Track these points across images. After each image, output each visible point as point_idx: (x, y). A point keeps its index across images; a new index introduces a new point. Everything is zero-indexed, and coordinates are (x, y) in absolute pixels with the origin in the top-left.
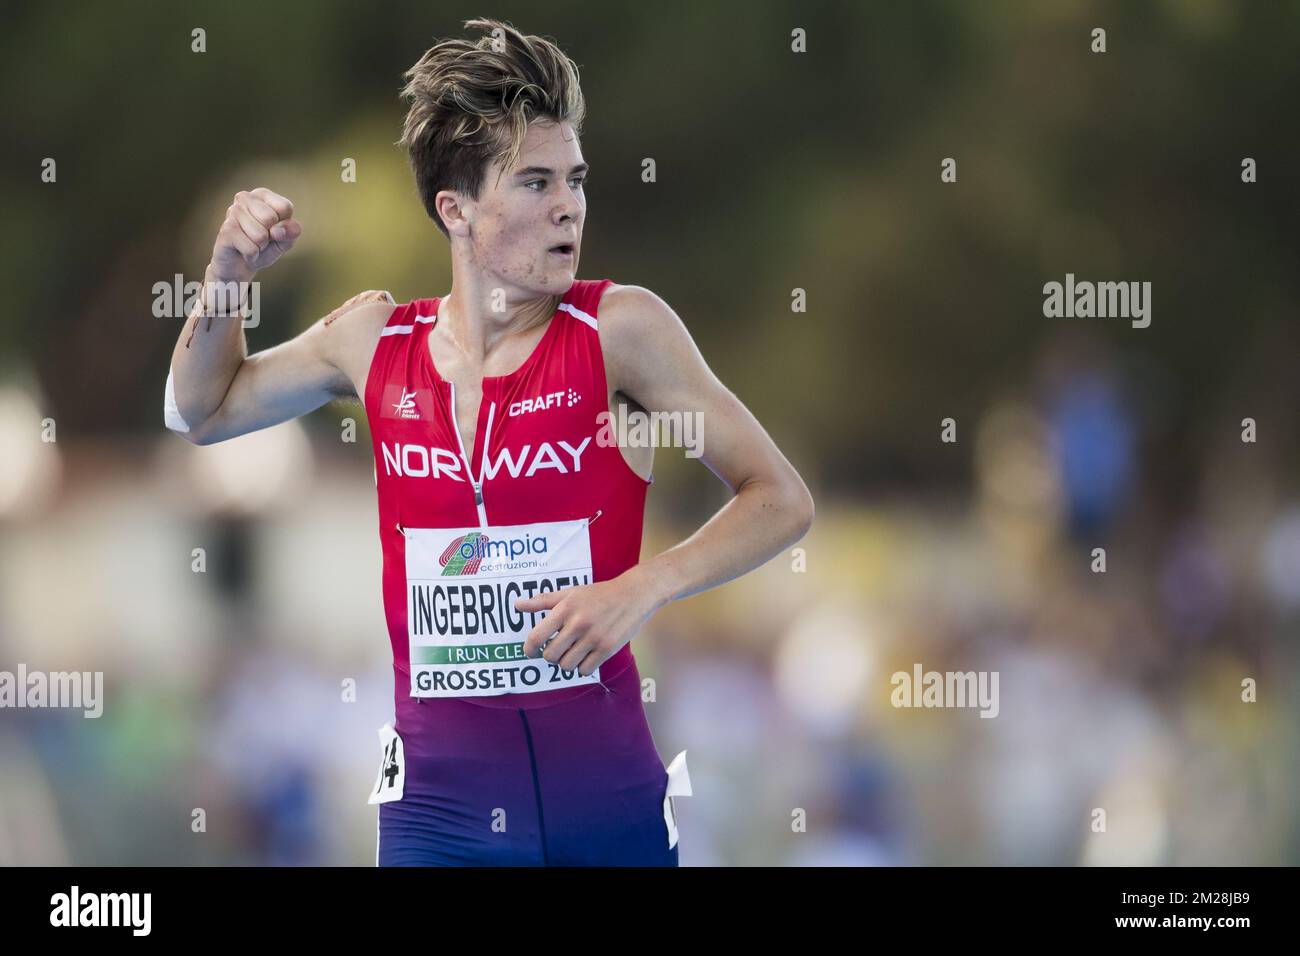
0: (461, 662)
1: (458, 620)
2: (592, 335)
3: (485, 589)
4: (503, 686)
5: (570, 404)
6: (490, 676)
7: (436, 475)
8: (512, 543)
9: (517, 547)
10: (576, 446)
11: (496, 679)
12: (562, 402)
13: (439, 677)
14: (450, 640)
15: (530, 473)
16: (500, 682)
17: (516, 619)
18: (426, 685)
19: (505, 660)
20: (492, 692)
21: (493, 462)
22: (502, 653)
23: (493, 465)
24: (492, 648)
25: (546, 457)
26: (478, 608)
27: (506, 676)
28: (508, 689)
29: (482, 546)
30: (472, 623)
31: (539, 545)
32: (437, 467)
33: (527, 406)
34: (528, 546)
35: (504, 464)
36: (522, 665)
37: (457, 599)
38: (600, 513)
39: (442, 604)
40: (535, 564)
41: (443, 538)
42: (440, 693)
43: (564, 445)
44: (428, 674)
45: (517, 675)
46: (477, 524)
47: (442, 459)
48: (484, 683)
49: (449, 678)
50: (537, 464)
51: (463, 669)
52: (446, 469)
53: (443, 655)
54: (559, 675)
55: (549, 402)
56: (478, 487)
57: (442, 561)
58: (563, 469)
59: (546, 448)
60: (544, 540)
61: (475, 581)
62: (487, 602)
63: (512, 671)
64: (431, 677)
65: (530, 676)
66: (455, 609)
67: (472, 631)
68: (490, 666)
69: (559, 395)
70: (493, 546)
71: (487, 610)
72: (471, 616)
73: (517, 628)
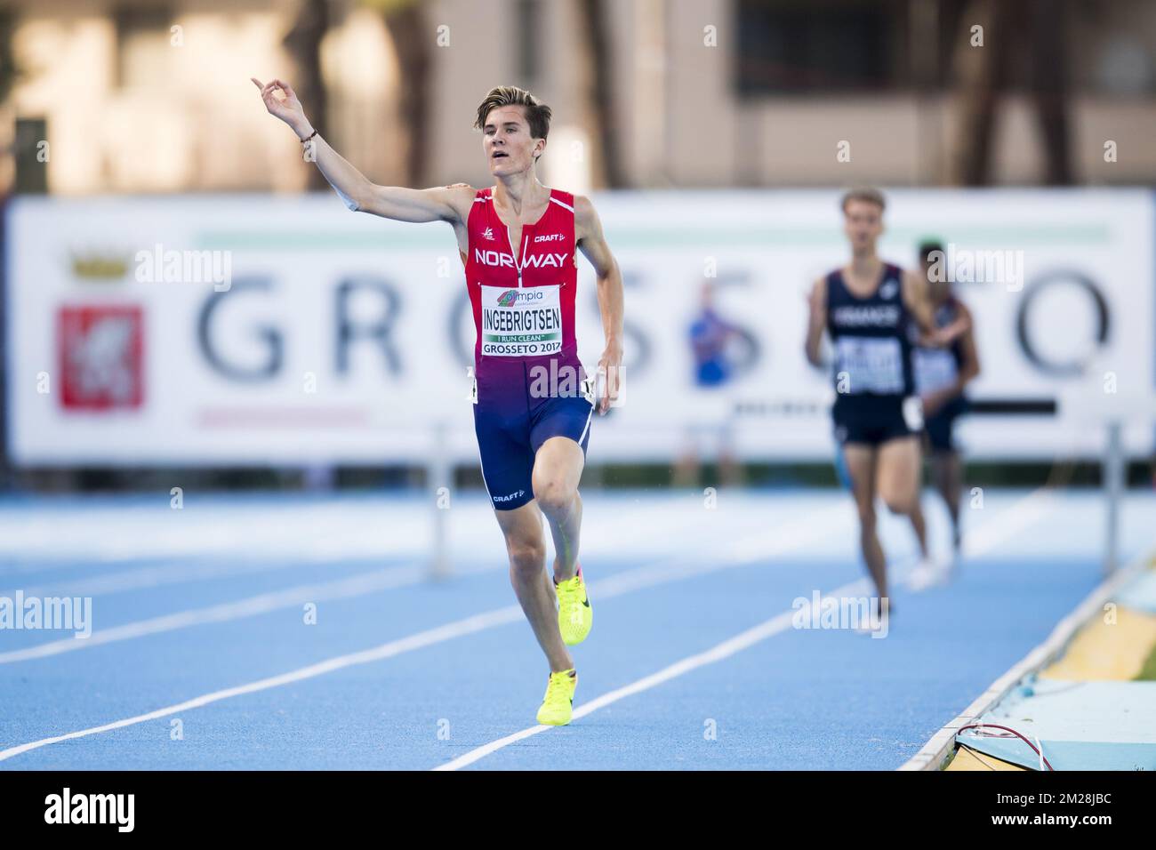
0: (504, 342)
1: (504, 325)
2: (571, 215)
3: (516, 313)
4: (522, 352)
5: (560, 239)
6: (516, 348)
7: (502, 265)
8: (528, 294)
9: (530, 296)
10: (562, 256)
11: (519, 349)
12: (557, 239)
13: (494, 347)
14: (499, 333)
15: (543, 265)
16: (520, 351)
17: (528, 325)
18: (488, 350)
19: (523, 342)
20: (517, 355)
21: (527, 260)
22: (521, 339)
23: (527, 261)
24: (518, 337)
25: (550, 260)
26: (513, 321)
27: (523, 349)
28: (524, 354)
29: (516, 295)
30: (510, 327)
31: (540, 295)
32: (502, 261)
33: (542, 239)
34: (535, 296)
35: (532, 261)
36: (530, 344)
37: (504, 316)
38: (565, 283)
39: (497, 318)
40: (537, 303)
41: (500, 291)
42: (494, 354)
43: (557, 255)
45: (528, 348)
46: (517, 286)
47: (504, 258)
48: (513, 351)
49: (498, 348)
50: (546, 262)
51: (505, 345)
52: (506, 262)
53: (496, 339)
54: (545, 349)
55: (552, 238)
56: (520, 270)
57: (499, 300)
58: (556, 265)
59: (550, 256)
60: (542, 293)
61: (512, 310)
62: (517, 318)
63: (526, 347)
64: (490, 347)
65: (533, 349)
66: (503, 320)
67: (509, 329)
68: (516, 344)
69: (556, 236)
70: (522, 296)
71: (517, 321)
72: (509, 323)
73: (528, 329)
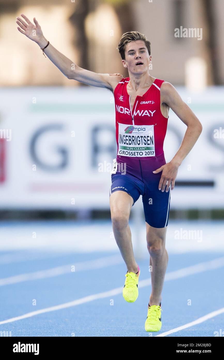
0: (128, 150)
1: (128, 142)
3: (133, 137)
4: (136, 155)
5: (152, 103)
6: (133, 153)
7: (125, 113)
8: (139, 128)
9: (140, 129)
10: (152, 112)
11: (134, 154)
12: (151, 103)
13: (124, 152)
14: (126, 145)
15: (143, 115)
16: (135, 154)
17: (139, 143)
18: (121, 153)
19: (136, 150)
20: (133, 156)
21: (136, 112)
22: (136, 149)
23: (136, 113)
24: (134, 148)
25: (146, 113)
26: (132, 140)
27: (136, 154)
28: (137, 156)
29: (133, 128)
30: (130, 143)
31: (144, 129)
32: (125, 111)
33: (144, 103)
34: (142, 129)
35: (138, 113)
36: (139, 151)
37: (127, 138)
38: (156, 124)
39: (125, 138)
40: (143, 133)
41: (126, 126)
42: (123, 155)
43: (150, 111)
44: (122, 151)
45: (138, 153)
46: (132, 124)
47: (127, 110)
48: (132, 155)
49: (126, 152)
50: (144, 114)
51: (129, 151)
52: (127, 112)
53: (125, 148)
54: (147, 154)
55: (148, 103)
56: (133, 117)
57: (125, 130)
58: (149, 116)
59: (146, 111)
60: (145, 128)
61: (131, 135)
62: (133, 139)
63: (137, 152)
64: (122, 152)
65: (141, 154)
66: (127, 140)
67: (130, 144)
68: (133, 151)
69: (150, 101)
70: (135, 129)
71: (133, 140)
72: (130, 141)
73: (139, 144)
